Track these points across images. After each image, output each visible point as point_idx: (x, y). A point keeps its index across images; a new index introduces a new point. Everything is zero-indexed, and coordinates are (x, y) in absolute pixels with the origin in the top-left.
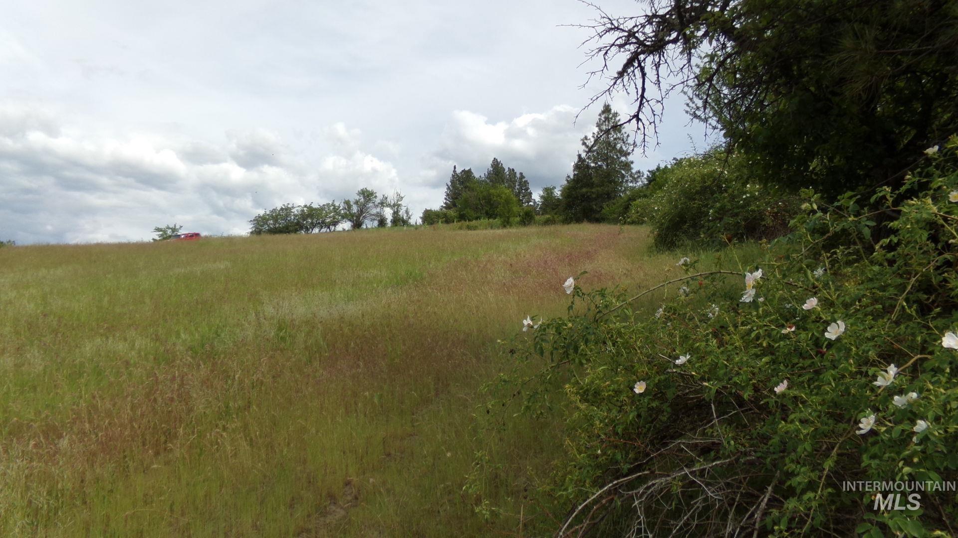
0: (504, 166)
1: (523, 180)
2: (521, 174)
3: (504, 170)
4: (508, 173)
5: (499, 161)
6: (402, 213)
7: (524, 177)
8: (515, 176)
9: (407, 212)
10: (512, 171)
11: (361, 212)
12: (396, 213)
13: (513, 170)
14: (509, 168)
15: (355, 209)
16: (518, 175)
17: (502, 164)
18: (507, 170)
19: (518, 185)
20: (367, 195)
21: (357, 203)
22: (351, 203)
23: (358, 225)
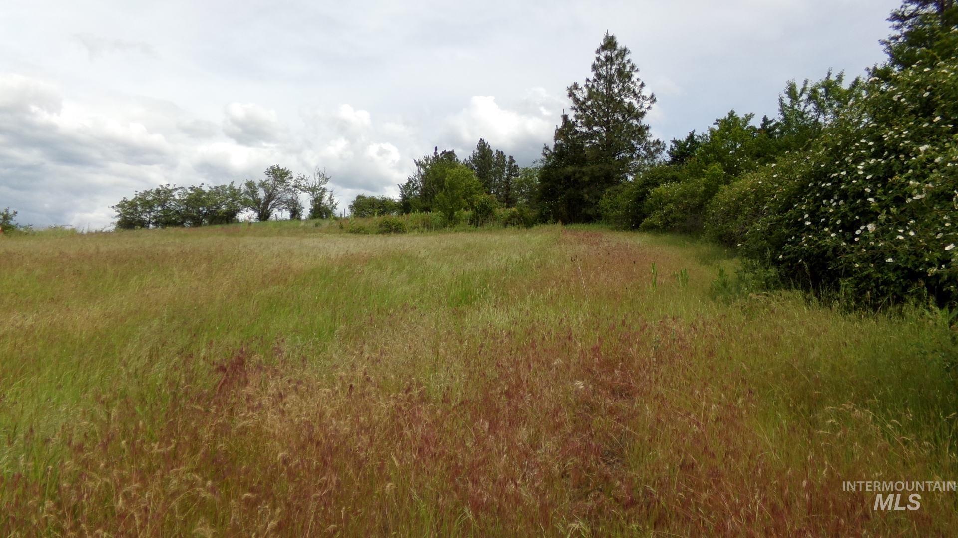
0: (491, 148)
1: (513, 165)
2: (511, 158)
3: (492, 152)
4: (496, 156)
5: (486, 142)
6: (326, 200)
7: (514, 162)
8: (504, 161)
9: (331, 199)
10: (501, 154)
11: (270, 197)
12: (317, 201)
13: (502, 153)
14: (497, 151)
15: (262, 194)
16: (508, 159)
17: (490, 146)
18: (495, 153)
19: (508, 171)
20: (280, 175)
21: (263, 185)
22: (257, 185)
23: (264, 216)
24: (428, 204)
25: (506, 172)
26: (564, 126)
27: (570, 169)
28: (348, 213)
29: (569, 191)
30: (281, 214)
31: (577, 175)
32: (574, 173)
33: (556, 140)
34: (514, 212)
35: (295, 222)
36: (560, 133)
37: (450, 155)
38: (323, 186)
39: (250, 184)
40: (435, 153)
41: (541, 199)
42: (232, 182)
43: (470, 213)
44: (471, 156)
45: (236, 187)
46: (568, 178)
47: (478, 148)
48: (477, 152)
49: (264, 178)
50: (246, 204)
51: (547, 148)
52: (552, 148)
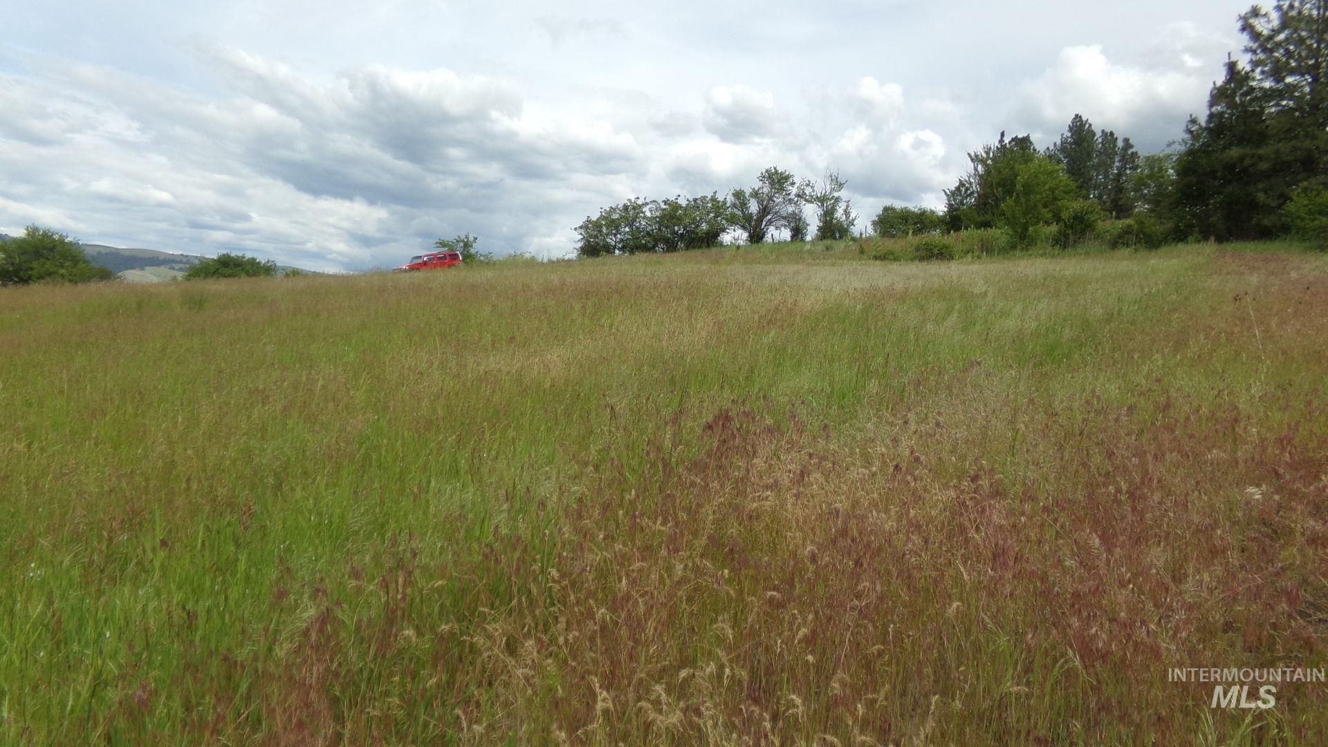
0: (1093, 128)
1: (1130, 152)
2: (1126, 140)
3: (1094, 134)
4: (1100, 140)
5: (1084, 119)
6: (839, 213)
7: (1131, 146)
8: (1115, 146)
9: (847, 213)
10: (1109, 137)
11: (764, 211)
12: (828, 215)
13: (1112, 134)
14: (1103, 131)
15: (754, 207)
16: (1120, 144)
17: (1090, 125)
18: (1098, 134)
19: (1119, 161)
20: (777, 180)
21: (755, 194)
22: (747, 195)
23: (756, 237)
24: (988, 217)
25: (1117, 164)
26: (1228, 82)
27: (1235, 152)
28: (870, 231)
29: (1229, 189)
30: (779, 234)
31: (1247, 162)
32: (1242, 159)
33: (1211, 104)
34: (1129, 226)
35: (799, 244)
36: (1219, 95)
37: (1023, 143)
38: (836, 194)
39: (738, 195)
40: (1001, 141)
41: (1179, 203)
42: (715, 193)
43: (1054, 228)
44: (1059, 142)
45: (720, 198)
46: (1230, 167)
47: (1071, 129)
48: (1069, 135)
49: (757, 185)
50: (733, 221)
51: (1193, 121)
52: (1203, 120)
